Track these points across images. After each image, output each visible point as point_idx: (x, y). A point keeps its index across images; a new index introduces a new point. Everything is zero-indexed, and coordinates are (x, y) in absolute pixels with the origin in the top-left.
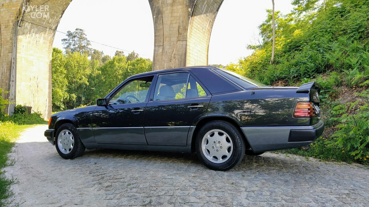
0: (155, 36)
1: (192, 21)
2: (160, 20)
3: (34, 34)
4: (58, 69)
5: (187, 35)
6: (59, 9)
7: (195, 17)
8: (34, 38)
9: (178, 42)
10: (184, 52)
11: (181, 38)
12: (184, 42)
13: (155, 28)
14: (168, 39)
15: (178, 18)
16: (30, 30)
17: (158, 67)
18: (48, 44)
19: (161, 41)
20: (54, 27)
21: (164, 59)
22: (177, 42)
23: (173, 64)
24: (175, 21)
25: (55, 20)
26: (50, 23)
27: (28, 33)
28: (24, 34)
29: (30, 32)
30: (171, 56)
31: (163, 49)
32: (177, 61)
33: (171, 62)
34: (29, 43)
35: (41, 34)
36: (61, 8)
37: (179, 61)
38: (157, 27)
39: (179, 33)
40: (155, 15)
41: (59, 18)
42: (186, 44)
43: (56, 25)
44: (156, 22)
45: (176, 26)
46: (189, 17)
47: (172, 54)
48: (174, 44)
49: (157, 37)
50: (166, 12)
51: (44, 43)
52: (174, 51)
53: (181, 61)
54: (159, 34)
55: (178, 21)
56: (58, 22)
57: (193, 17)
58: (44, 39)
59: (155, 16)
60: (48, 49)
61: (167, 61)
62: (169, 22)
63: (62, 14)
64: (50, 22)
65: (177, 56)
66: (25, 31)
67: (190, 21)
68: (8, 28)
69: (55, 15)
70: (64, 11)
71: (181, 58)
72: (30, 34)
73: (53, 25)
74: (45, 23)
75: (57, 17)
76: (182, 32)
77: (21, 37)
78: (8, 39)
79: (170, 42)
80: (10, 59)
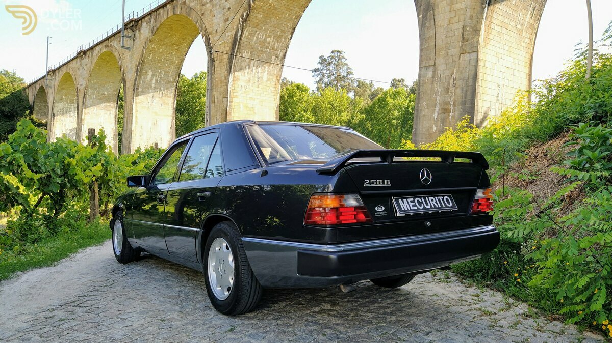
0: (421, 50)
1: (490, 13)
2: (430, 20)
3: (254, 68)
4: (303, 116)
5: (478, 42)
6: (287, 26)
7: (497, 5)
8: (255, 74)
9: (461, 56)
10: (473, 73)
11: (468, 49)
12: (474, 55)
13: (420, 36)
14: (443, 53)
15: (462, 12)
16: (250, 62)
17: (425, 104)
18: (274, 80)
19: (430, 58)
20: (281, 55)
21: (436, 89)
22: (460, 56)
23: (451, 97)
24: (457, 18)
25: (283, 43)
27: (247, 66)
28: (241, 69)
29: (249, 65)
30: (449, 82)
31: (435, 71)
32: (459, 91)
33: (448, 93)
34: (249, 81)
35: (265, 67)
36: (290, 25)
37: (462, 90)
38: (424, 34)
39: (463, 38)
40: (422, 12)
41: (287, 41)
42: (477, 58)
43: (285, 51)
44: (422, 26)
45: (458, 27)
46: (484, 6)
47: (450, 79)
48: (454, 61)
49: (423, 52)
50: (441, 4)
51: (269, 79)
52: (453, 74)
53: (466, 91)
54: (427, 46)
55: (462, 18)
56: (287, 47)
57: (492, 7)
58: (269, 73)
59: (422, 15)
60: (273, 88)
61: (441, 92)
62: (446, 22)
63: (292, 34)
64: (276, 48)
65: (459, 83)
66: (243, 65)
67: (485, 14)
68: (222, 63)
69: (283, 36)
70: (294, 29)
71: (466, 84)
72: (249, 68)
73: (281, 52)
74: (268, 50)
75: (285, 39)
76: (470, 37)
77: (237, 74)
78: (223, 78)
79: (447, 58)
80: (225, 106)
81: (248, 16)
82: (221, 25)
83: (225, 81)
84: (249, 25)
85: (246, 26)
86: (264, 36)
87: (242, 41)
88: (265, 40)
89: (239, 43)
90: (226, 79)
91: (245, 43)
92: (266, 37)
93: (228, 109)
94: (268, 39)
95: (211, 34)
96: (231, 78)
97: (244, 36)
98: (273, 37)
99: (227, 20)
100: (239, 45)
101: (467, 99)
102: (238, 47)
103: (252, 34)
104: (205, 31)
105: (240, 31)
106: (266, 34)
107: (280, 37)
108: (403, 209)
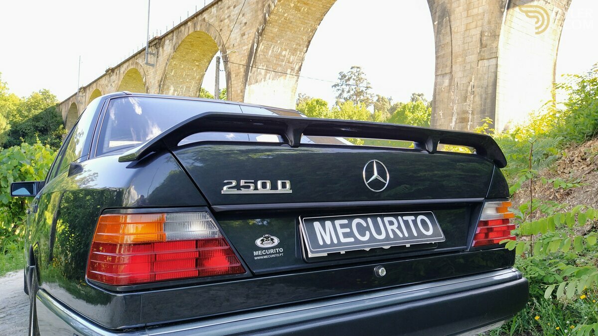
0: (437, 58)
1: (509, 16)
2: (446, 26)
3: (270, 81)
5: (497, 47)
6: (303, 39)
7: (517, 9)
8: (270, 87)
9: (479, 63)
10: (492, 80)
11: (486, 55)
12: (493, 61)
13: (436, 43)
14: (460, 59)
15: (480, 17)
16: (266, 75)
17: (441, 113)
18: (290, 93)
19: (446, 65)
20: (297, 68)
21: (453, 97)
23: (469, 105)
24: (474, 24)
25: (298, 56)
26: (292, 62)
27: (263, 80)
28: (257, 82)
29: (265, 78)
30: (467, 91)
31: (451, 79)
32: (477, 99)
33: (465, 101)
36: (305, 38)
37: (481, 98)
38: (440, 41)
39: (481, 44)
40: (437, 18)
41: (303, 53)
42: (497, 65)
43: (300, 64)
44: (438, 32)
45: (476, 32)
46: (503, 10)
47: (468, 86)
48: (472, 68)
49: (439, 59)
50: (457, 10)
51: (284, 92)
52: (471, 81)
53: (486, 99)
54: (443, 53)
55: (480, 23)
56: (303, 59)
57: (511, 10)
58: (284, 86)
59: (437, 22)
61: (458, 101)
62: (463, 28)
63: (308, 47)
64: (291, 61)
65: (477, 90)
66: (259, 78)
67: (504, 19)
68: (238, 77)
69: (298, 49)
70: (309, 42)
71: (486, 92)
73: (296, 64)
74: (284, 63)
75: (301, 52)
76: (489, 42)
77: (252, 86)
78: (239, 91)
79: (464, 65)
81: (263, 30)
82: (238, 40)
83: (241, 94)
84: (264, 39)
85: (262, 40)
86: (280, 49)
87: (258, 55)
88: (280, 53)
89: (255, 56)
90: (241, 92)
91: (261, 57)
92: (282, 50)
94: (284, 53)
95: (228, 48)
96: (247, 91)
97: (259, 50)
98: (288, 50)
99: (243, 35)
100: (254, 58)
101: (486, 107)
102: (254, 61)
103: (268, 48)
104: (223, 46)
105: (255, 45)
106: (281, 48)
107: (295, 50)
108: (321, 243)
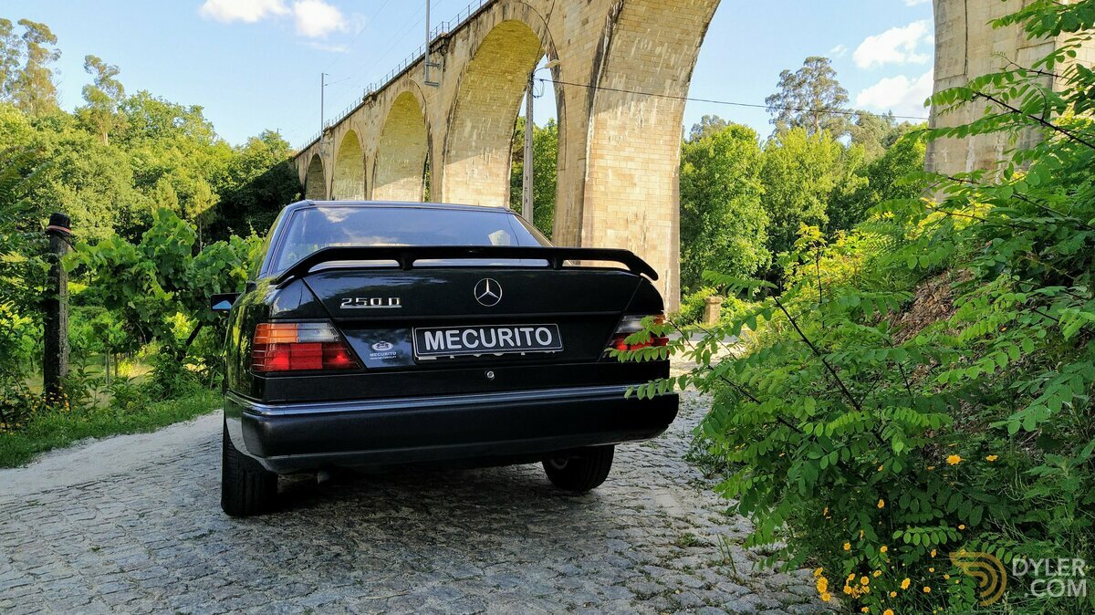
0: (938, 47)
3: (633, 103)
4: (744, 185)
6: (693, 21)
8: (635, 114)
9: (1019, 54)
12: (1046, 51)
13: (936, 19)
14: (982, 49)
16: (625, 93)
18: (670, 123)
19: (956, 61)
20: (683, 75)
22: (1016, 54)
23: (998, 136)
25: (686, 54)
26: (674, 66)
27: (621, 101)
28: (609, 107)
29: (624, 99)
34: (623, 128)
35: (652, 101)
36: (698, 20)
38: (944, 15)
41: (694, 48)
43: (690, 67)
49: (943, 49)
51: (660, 122)
54: (949, 37)
56: (694, 60)
58: (660, 111)
60: (668, 138)
63: (703, 35)
64: (672, 64)
66: (613, 99)
68: (577, 99)
69: (685, 41)
70: (706, 26)
72: (623, 104)
73: (682, 70)
74: (659, 69)
75: (690, 46)
77: (602, 115)
78: (579, 125)
79: (991, 59)
80: (582, 174)
81: (620, 10)
82: (577, 32)
83: (582, 130)
84: (621, 27)
85: (618, 29)
86: (651, 43)
87: (610, 57)
88: (652, 51)
89: (605, 60)
90: (583, 126)
91: (617, 60)
92: (654, 46)
93: (587, 179)
94: (658, 50)
95: (561, 48)
96: (592, 124)
97: (613, 47)
98: (666, 44)
99: (586, 22)
100: (605, 64)
101: (1032, 140)
102: (604, 68)
103: (628, 43)
104: (550, 44)
105: (607, 39)
106: (654, 41)
107: (680, 42)
108: (428, 348)
